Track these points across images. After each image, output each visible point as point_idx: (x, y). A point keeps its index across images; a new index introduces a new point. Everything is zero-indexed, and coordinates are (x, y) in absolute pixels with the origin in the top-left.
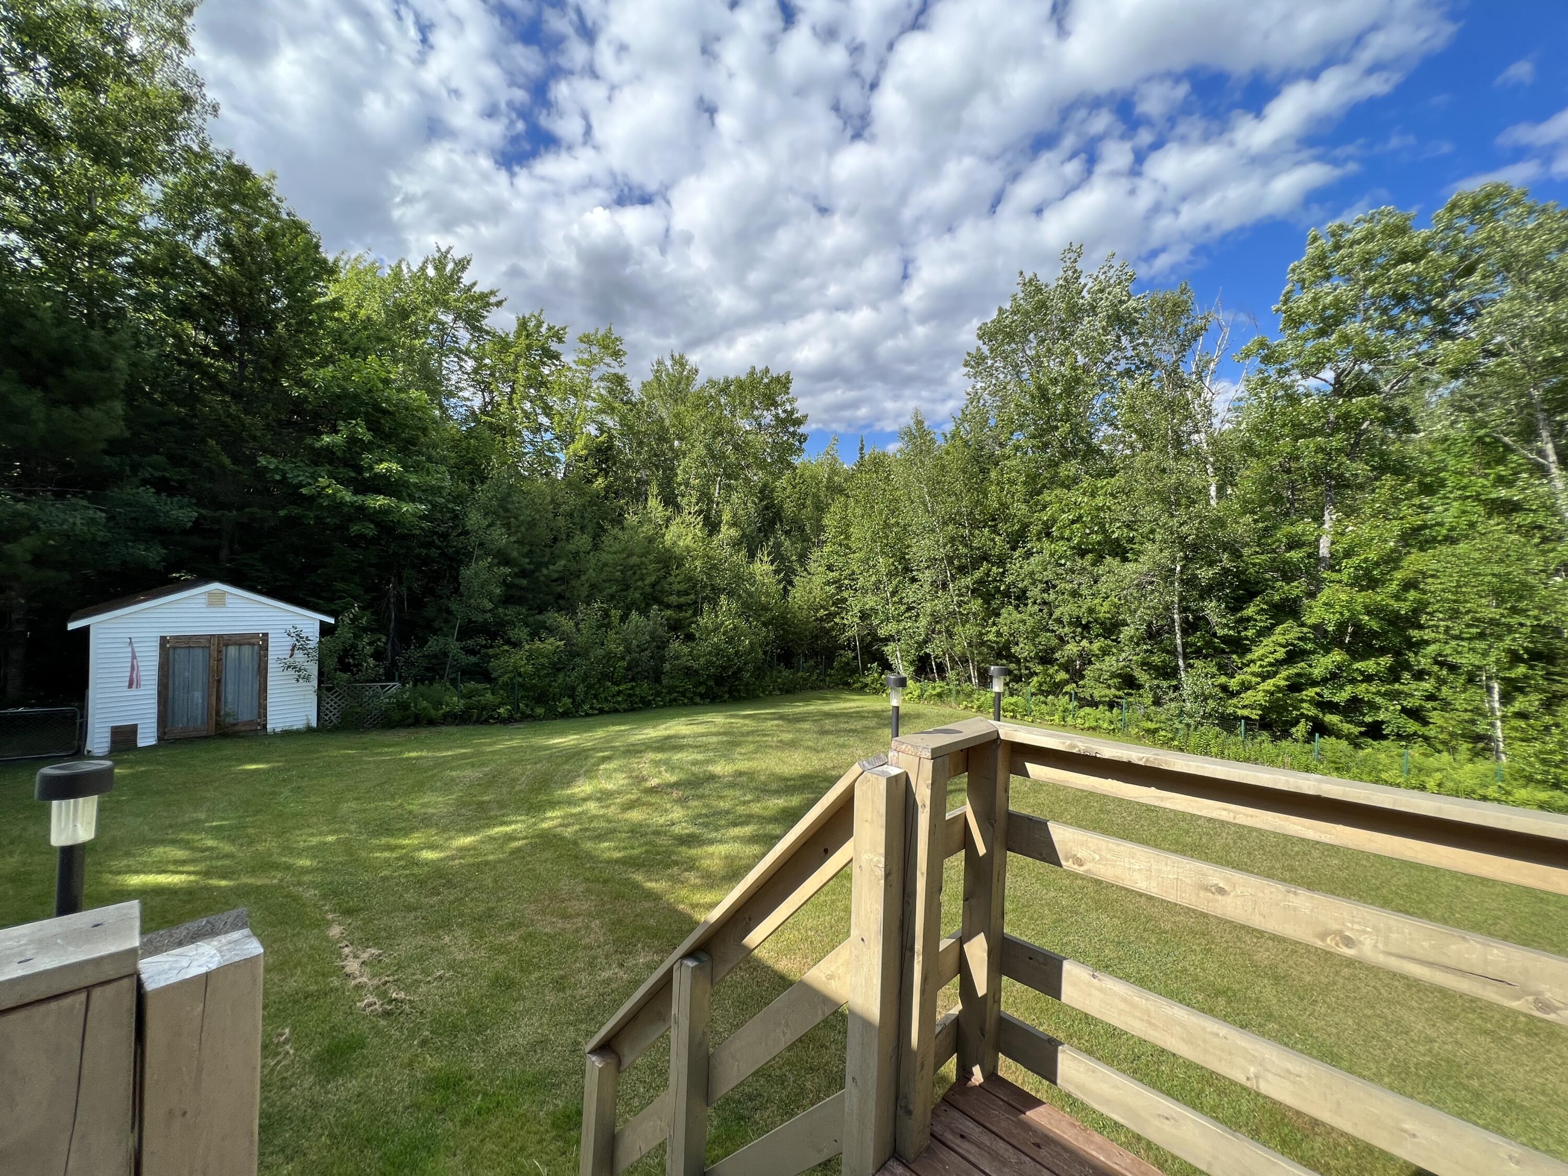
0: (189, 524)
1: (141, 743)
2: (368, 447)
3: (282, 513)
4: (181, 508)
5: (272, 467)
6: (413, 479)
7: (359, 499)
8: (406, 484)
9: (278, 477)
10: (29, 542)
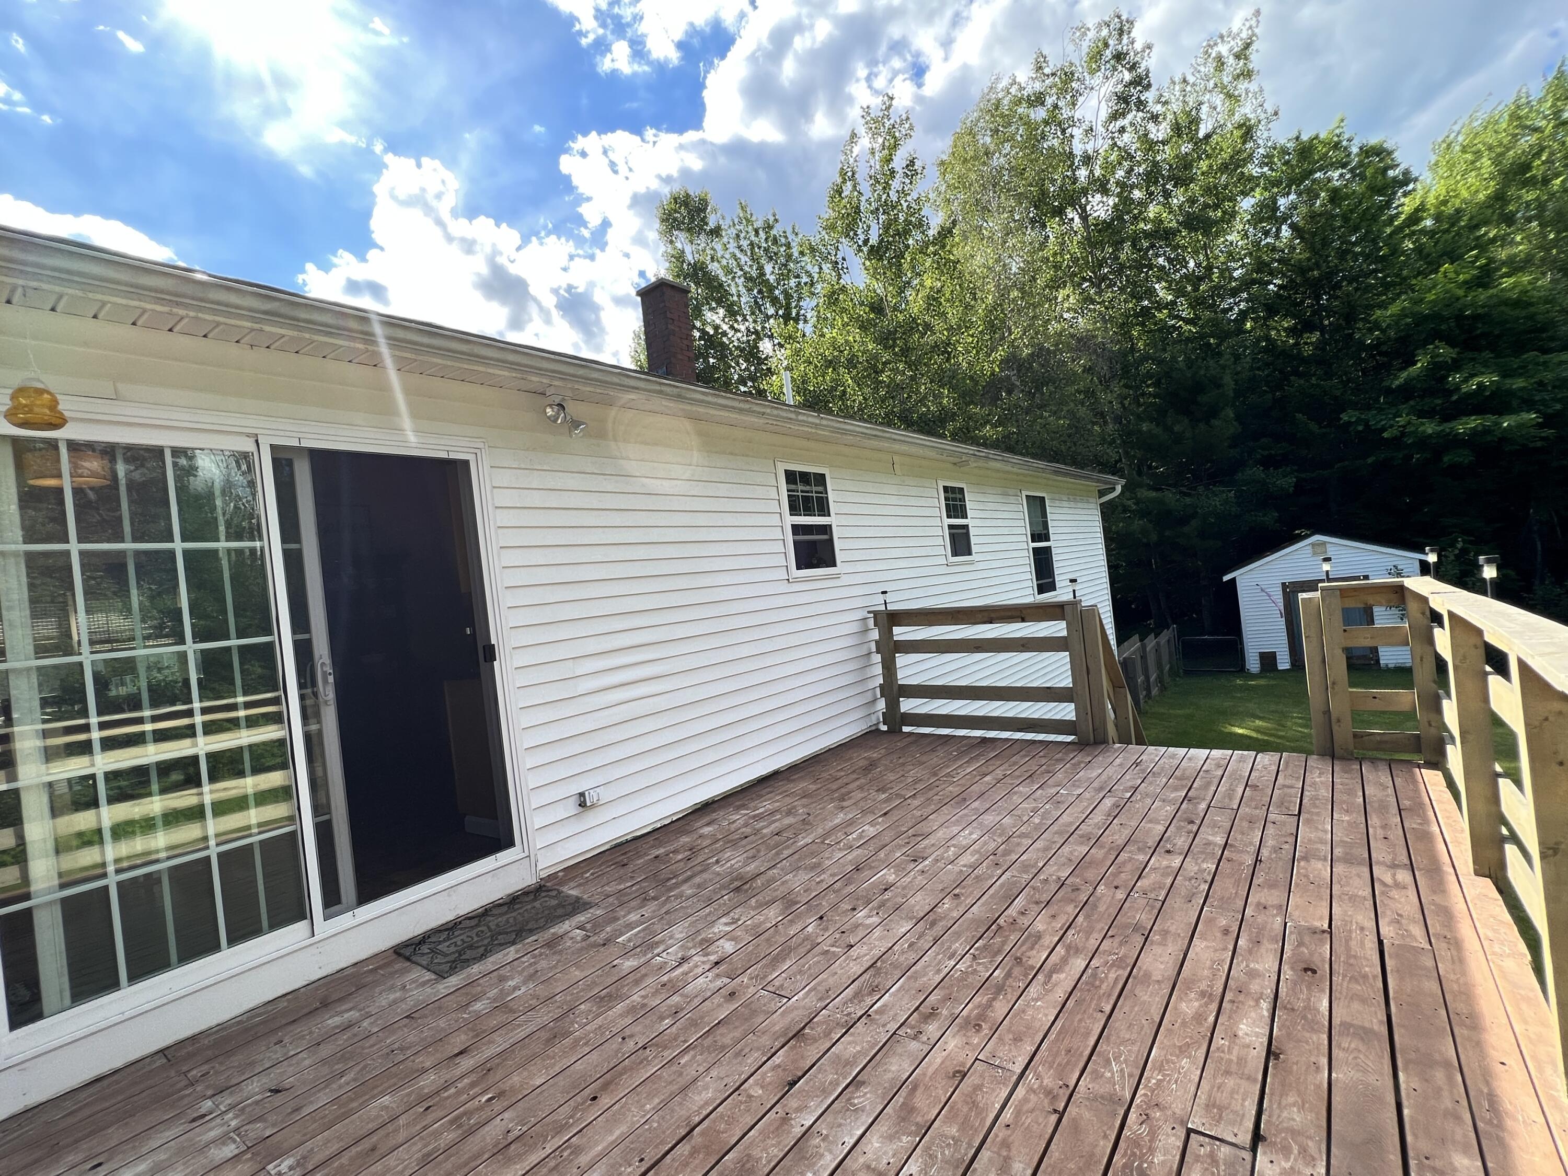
0: (1291, 490)
1: (1281, 667)
2: (1456, 366)
3: (1370, 461)
4: (1284, 477)
5: (1353, 420)
6: (1519, 383)
7: (1447, 426)
8: (1511, 393)
9: (1360, 428)
10: (1194, 523)
